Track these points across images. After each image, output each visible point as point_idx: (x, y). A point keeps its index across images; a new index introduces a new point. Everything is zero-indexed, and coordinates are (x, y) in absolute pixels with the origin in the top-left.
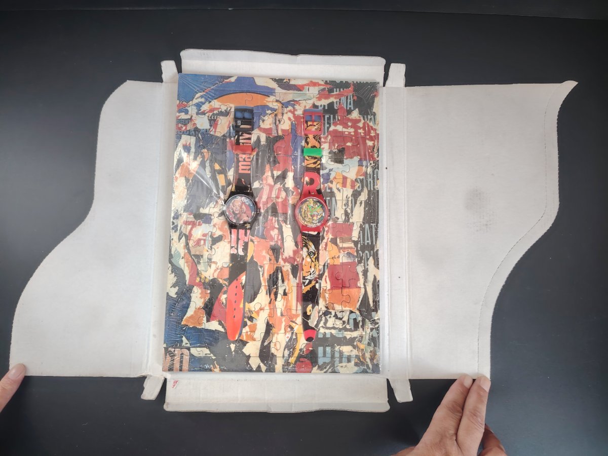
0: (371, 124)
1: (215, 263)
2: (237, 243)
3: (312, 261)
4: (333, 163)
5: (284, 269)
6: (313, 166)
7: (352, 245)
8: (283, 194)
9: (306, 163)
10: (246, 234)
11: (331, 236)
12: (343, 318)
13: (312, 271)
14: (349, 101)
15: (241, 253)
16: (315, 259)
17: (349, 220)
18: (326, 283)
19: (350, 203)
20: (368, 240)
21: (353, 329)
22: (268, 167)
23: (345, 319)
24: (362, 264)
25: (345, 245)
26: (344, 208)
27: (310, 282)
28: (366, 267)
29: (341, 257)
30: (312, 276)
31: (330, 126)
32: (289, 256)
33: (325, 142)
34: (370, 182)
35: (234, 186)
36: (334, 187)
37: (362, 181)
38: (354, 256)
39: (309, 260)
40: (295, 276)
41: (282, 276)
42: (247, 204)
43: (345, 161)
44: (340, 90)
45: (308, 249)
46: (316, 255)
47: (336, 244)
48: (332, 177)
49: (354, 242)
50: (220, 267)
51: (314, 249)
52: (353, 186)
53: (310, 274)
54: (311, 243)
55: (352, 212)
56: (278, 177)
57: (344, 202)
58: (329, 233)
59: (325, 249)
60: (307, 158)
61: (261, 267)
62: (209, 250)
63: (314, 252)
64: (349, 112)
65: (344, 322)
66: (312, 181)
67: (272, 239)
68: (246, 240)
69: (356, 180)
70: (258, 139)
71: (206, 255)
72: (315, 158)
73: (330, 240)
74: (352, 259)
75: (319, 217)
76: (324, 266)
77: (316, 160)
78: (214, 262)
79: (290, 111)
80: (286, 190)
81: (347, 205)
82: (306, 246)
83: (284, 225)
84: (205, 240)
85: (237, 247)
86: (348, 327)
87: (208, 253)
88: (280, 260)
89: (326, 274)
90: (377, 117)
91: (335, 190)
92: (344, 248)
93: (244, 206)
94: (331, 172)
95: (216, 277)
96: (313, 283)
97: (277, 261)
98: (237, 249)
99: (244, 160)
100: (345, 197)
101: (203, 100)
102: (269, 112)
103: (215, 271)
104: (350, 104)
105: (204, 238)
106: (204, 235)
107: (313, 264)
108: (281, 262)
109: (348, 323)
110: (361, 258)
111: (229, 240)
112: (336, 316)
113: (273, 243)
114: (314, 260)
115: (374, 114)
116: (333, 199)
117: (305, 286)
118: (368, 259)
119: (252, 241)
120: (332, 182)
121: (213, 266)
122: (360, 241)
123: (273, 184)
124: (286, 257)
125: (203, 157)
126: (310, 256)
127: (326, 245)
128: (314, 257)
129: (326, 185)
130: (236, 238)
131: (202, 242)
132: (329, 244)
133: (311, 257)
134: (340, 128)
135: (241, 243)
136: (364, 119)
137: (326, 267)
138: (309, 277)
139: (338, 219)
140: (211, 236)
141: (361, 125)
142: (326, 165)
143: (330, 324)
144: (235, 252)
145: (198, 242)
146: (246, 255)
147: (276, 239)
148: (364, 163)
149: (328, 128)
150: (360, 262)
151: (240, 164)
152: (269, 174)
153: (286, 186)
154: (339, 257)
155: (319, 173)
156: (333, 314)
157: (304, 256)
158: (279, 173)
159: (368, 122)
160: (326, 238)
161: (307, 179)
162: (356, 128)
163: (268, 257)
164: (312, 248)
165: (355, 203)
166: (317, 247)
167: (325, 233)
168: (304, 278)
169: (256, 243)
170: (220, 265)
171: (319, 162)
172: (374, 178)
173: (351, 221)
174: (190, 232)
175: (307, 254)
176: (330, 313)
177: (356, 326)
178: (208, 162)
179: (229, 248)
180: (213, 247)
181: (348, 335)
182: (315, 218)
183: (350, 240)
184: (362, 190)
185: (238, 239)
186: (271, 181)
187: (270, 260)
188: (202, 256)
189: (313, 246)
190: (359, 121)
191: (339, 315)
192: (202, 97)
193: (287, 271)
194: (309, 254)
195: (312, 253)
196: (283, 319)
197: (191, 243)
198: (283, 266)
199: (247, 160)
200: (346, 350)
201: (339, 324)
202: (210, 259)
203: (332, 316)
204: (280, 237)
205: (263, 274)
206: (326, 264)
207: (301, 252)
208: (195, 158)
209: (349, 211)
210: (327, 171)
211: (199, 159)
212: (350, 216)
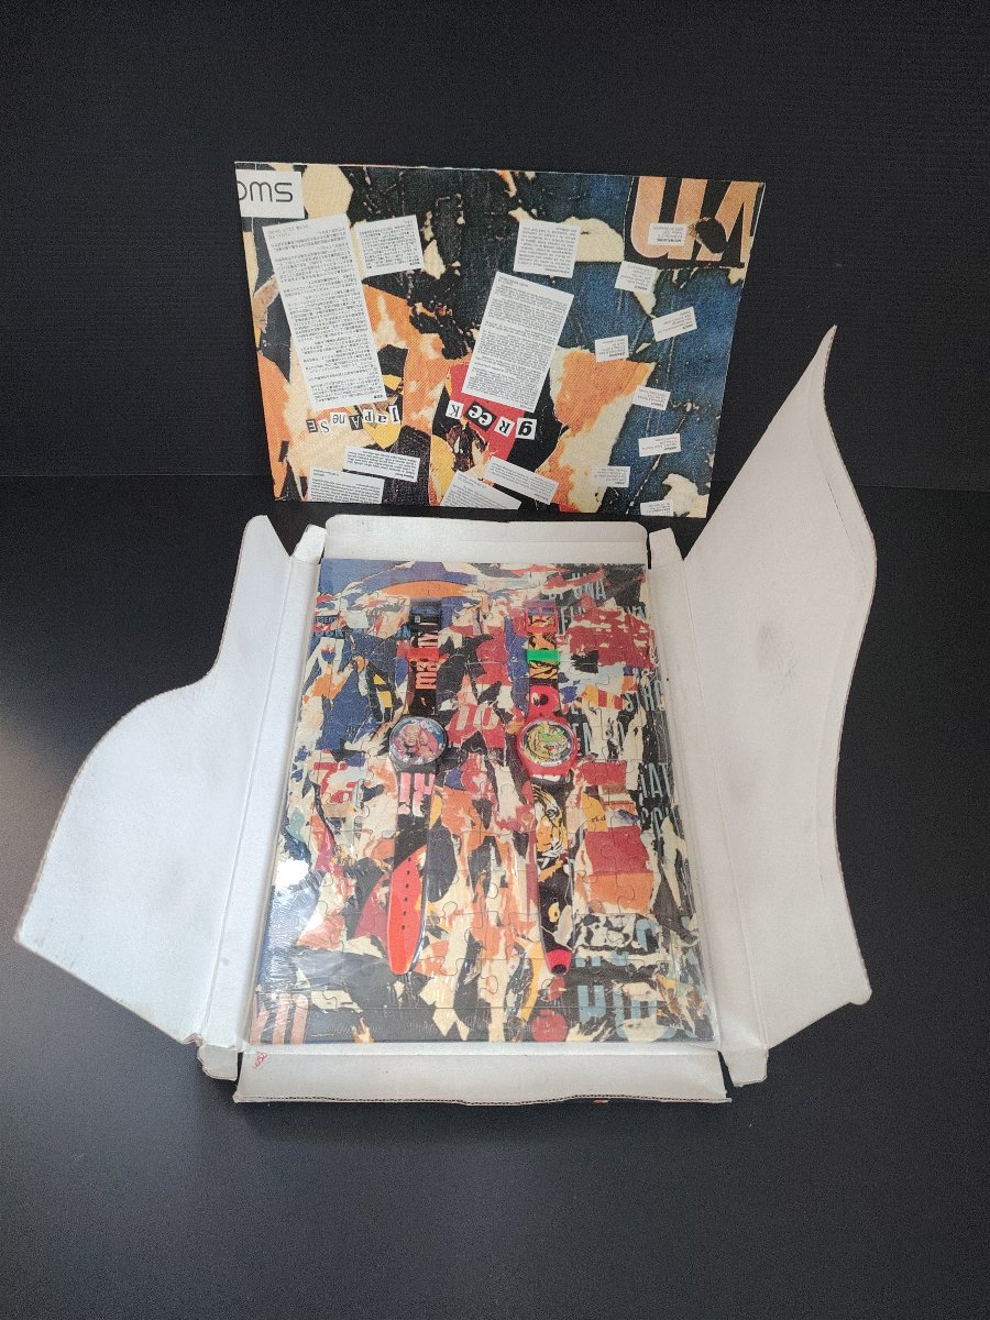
0: (639, 618)
1: (370, 832)
2: (411, 797)
3: (554, 826)
4: (579, 672)
5: (501, 841)
6: (545, 676)
7: (628, 798)
8: (495, 719)
9: (533, 672)
10: (427, 783)
11: (586, 784)
12: (622, 928)
13: (554, 844)
14: (598, 589)
15: (418, 813)
16: (560, 823)
17: (616, 756)
18: (584, 863)
19: (615, 730)
20: (656, 788)
21: (646, 949)
22: (466, 679)
23: (629, 930)
24: (651, 831)
25: (615, 797)
26: (606, 738)
27: (552, 862)
28: (660, 836)
29: (608, 819)
30: (554, 851)
31: (570, 621)
32: (509, 818)
33: (562, 644)
34: (648, 698)
35: (407, 709)
36: (584, 707)
37: (633, 697)
38: (633, 817)
39: (547, 823)
40: (522, 853)
41: (497, 851)
43: (600, 668)
44: (581, 575)
45: (545, 806)
46: (561, 816)
47: (598, 798)
48: (579, 693)
49: (631, 792)
50: (377, 838)
51: (556, 805)
52: (618, 704)
53: (552, 848)
54: (549, 796)
55: (621, 744)
56: (484, 693)
57: (605, 729)
58: (582, 780)
59: (578, 804)
60: (533, 664)
61: (455, 837)
62: (359, 810)
63: (555, 810)
64: (600, 602)
65: (626, 937)
66: (544, 700)
67: (475, 788)
68: (428, 791)
69: (623, 696)
70: (450, 642)
71: (351, 817)
72: (548, 665)
73: (584, 789)
74: (631, 821)
75: (561, 750)
76: (577, 835)
77: (549, 668)
78: (365, 831)
79: (502, 603)
80: (500, 713)
81: (610, 733)
82: (540, 800)
83: (496, 767)
84: (350, 794)
85: (411, 803)
86: (635, 945)
87: (355, 815)
88: (492, 824)
89: (583, 847)
90: (647, 607)
91: (586, 711)
92: (613, 803)
93: (424, 735)
94: (577, 685)
95: (368, 855)
96: (559, 863)
97: (487, 827)
98: (411, 807)
99: (426, 670)
100: (605, 721)
101: (359, 591)
102: (468, 605)
103: (368, 845)
104: (600, 591)
105: (350, 789)
106: (351, 785)
107: (556, 831)
108: (494, 829)
109: (635, 938)
110: (648, 820)
111: (396, 793)
112: (608, 924)
113: (477, 797)
114: (557, 824)
115: (643, 605)
116: (585, 725)
117: (542, 869)
118: (660, 823)
119: (438, 793)
120: (579, 700)
121: (365, 837)
122: (642, 791)
123: (476, 703)
124: (503, 820)
125: (356, 667)
126: (549, 818)
127: (579, 798)
128: (558, 819)
129: (570, 704)
130: (409, 788)
131: (346, 796)
132: (584, 796)
133: (551, 819)
134: (586, 624)
135: (418, 798)
136: (626, 611)
137: (581, 836)
138: (549, 854)
139: (596, 755)
140: (363, 787)
141: (622, 618)
142: (567, 676)
143: (597, 941)
144: (406, 811)
145: (338, 797)
146: (427, 817)
147: (483, 790)
148: (636, 671)
149: (567, 625)
150: (646, 827)
151: (418, 675)
152: (470, 689)
153: (499, 706)
154: (604, 818)
155: (555, 687)
156: (603, 921)
157: (539, 819)
158: (486, 687)
159: (634, 615)
160: (577, 787)
161: (535, 696)
162: (615, 624)
163: (468, 820)
164: (552, 803)
165: (626, 731)
166: (561, 803)
167: (575, 779)
168: (540, 855)
169: (446, 797)
170: (377, 835)
171: (554, 671)
172: (653, 694)
173: (620, 758)
174: (324, 781)
175: (542, 814)
176: (597, 920)
177: (652, 943)
178: (364, 673)
179: (397, 804)
180: (365, 803)
181: (639, 961)
182: (554, 751)
183: (622, 789)
184: (635, 711)
185: (412, 790)
186: (472, 700)
187: (473, 824)
188: (344, 820)
189: (554, 801)
190: (619, 614)
191: (616, 923)
192: (357, 587)
193: (507, 843)
194: (547, 814)
195: (552, 813)
196: (502, 932)
197: (325, 799)
198: (499, 836)
199: (429, 669)
200: (637, 990)
201: (616, 940)
202: (358, 825)
203: (601, 924)
204: (490, 787)
205: (459, 850)
206: (581, 832)
207: (532, 811)
208: (341, 669)
209: (616, 743)
210: (570, 684)
211: (348, 671)
212: (619, 750)
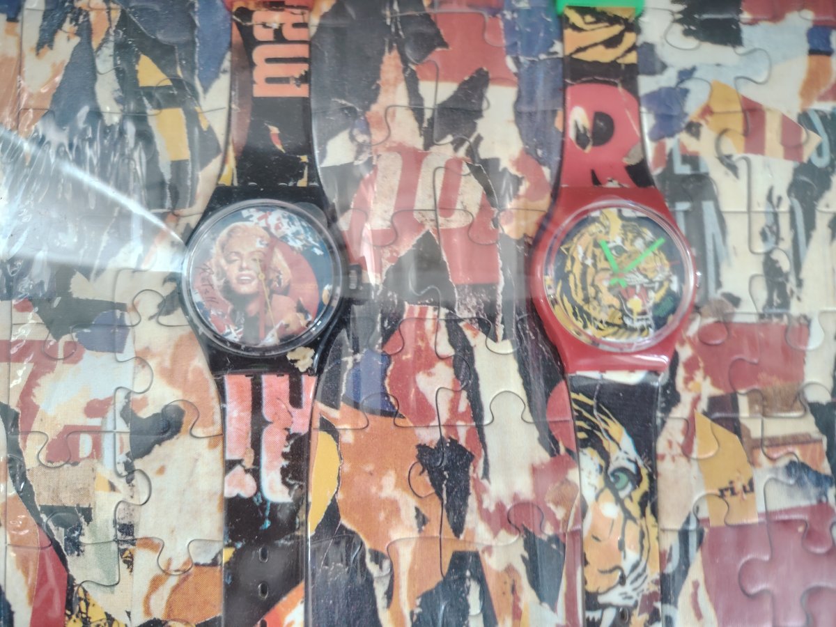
1: (151, 544)
2: (256, 445)
3: (628, 515)
4: (692, 42)
5: (493, 564)
6: (605, 55)
7: (808, 426)
8: (471, 193)
9: (572, 41)
10: (296, 401)
11: (707, 389)
13: (627, 566)
15: (276, 492)
16: (642, 505)
17: (785, 304)
18: (699, 615)
19: (784, 222)
22: (390, 64)
25: (779, 426)
26: (760, 247)
27: (622, 619)
29: (759, 487)
30: (628, 588)
32: (515, 497)
35: (232, 163)
36: (704, 146)
37: (829, 122)
38: (820, 480)
39: (610, 510)
40: (544, 593)
42: (298, 244)
43: (746, 32)
45: (605, 455)
46: (645, 485)
47: (735, 427)
48: (692, 107)
49: (815, 409)
50: (177, 564)
51: (633, 454)
52: (792, 148)
53: (622, 580)
54: (615, 428)
55: (797, 264)
56: (444, 110)
57: (760, 222)
58: (699, 375)
59: (687, 450)
60: (575, 18)
61: (378, 558)
62: (121, 484)
63: (632, 467)
66: (603, 130)
67: (424, 412)
68: (300, 427)
69: (805, 118)
71: (106, 508)
72: (614, 20)
73: (703, 405)
74: (813, 491)
75: (654, 297)
76: (684, 535)
77: (617, 29)
78: (149, 543)
80: (484, 170)
81: (770, 233)
82: (592, 440)
83: (478, 340)
84: (96, 433)
85: (257, 462)
87: (117, 497)
88: (472, 519)
89: (696, 572)
91: (717, 172)
92: (775, 443)
93: (279, 259)
94: (689, 84)
95: (158, 613)
96: (638, 621)
97: (458, 528)
98: (256, 473)
99: (279, 37)
100: (760, 204)
103: (156, 583)
105: (96, 422)
106: (96, 408)
107: (632, 531)
108: (479, 532)
111: (216, 429)
113: (430, 436)
114: (634, 509)
116: (708, 207)
119: (328, 426)
120: (694, 129)
121: (145, 561)
123: (419, 143)
124: (500, 506)
125: (85, 31)
126: (615, 493)
127: (690, 429)
128: (637, 495)
129: (670, 143)
130: (247, 416)
131: (86, 443)
132: (704, 424)
133: (622, 494)
135: (274, 443)
137: (693, 540)
138: (615, 597)
139: (735, 301)
140: (128, 414)
142: (664, 53)
144: (242, 486)
145: (65, 447)
146: (301, 502)
147: (445, 415)
148: (834, 41)
151: (259, 54)
152: (400, 96)
153: (484, 152)
154: (750, 487)
155: (632, 88)
157: (589, 495)
158: (447, 90)
160: (686, 398)
161: (579, 117)
163: (408, 505)
164: (623, 449)
165: (810, 225)
166: (645, 444)
167: (681, 373)
168: (591, 601)
169: (348, 437)
170: (177, 552)
171: (629, 39)
173: (795, 309)
174: (27, 391)
175: (599, 481)
178: (108, 50)
179: (218, 467)
180: (138, 464)
182: (635, 304)
183: (795, 400)
185: (258, 424)
186: (407, 131)
187: (422, 520)
188: (88, 514)
189: (627, 443)
193: (510, 569)
194: (610, 477)
195: (624, 478)
197: (33, 452)
198: (489, 549)
199: (289, 33)
202: (127, 529)
204: (463, 405)
205: (390, 594)
206: (693, 526)
207: (573, 475)
208: (46, 41)
209: (785, 264)
210: (668, 79)
211: (65, 44)
212: (791, 284)
